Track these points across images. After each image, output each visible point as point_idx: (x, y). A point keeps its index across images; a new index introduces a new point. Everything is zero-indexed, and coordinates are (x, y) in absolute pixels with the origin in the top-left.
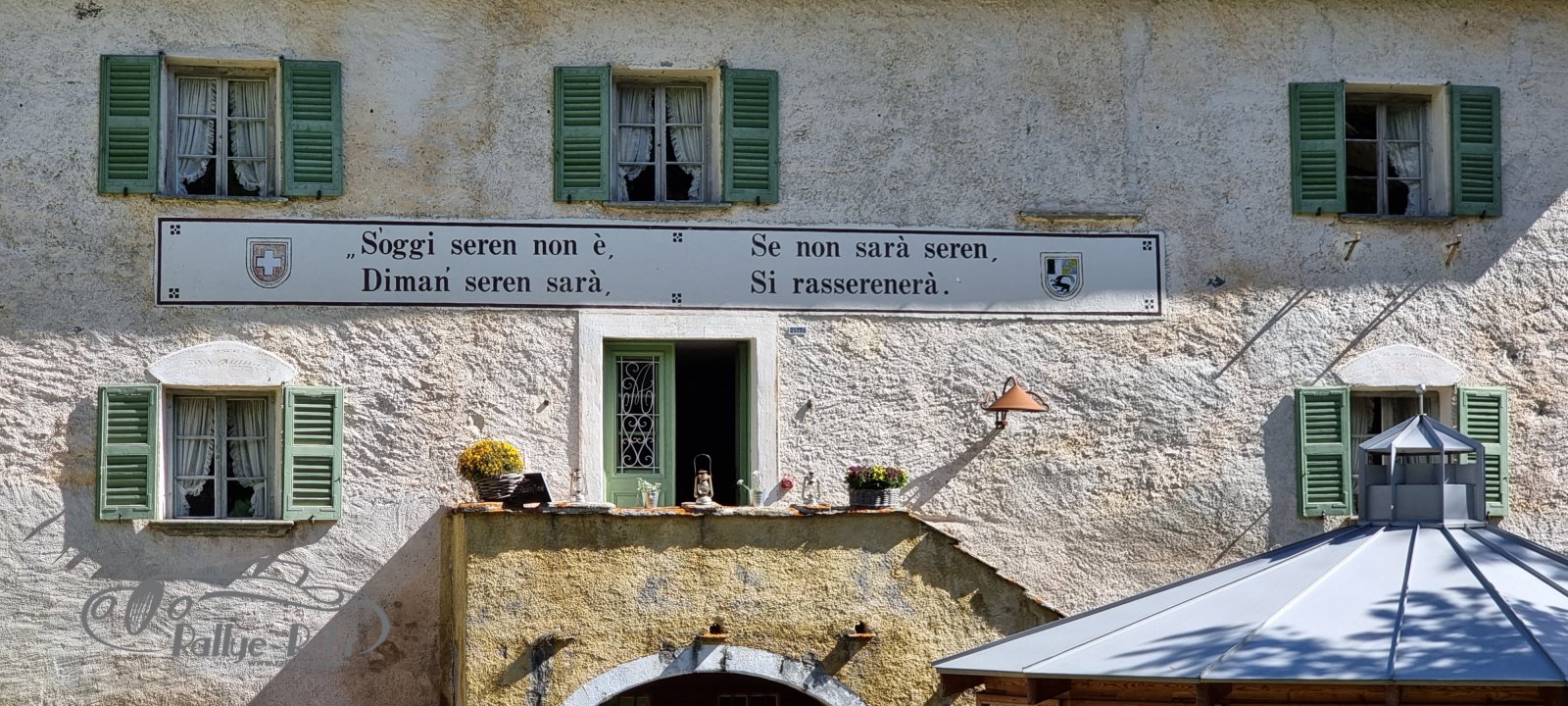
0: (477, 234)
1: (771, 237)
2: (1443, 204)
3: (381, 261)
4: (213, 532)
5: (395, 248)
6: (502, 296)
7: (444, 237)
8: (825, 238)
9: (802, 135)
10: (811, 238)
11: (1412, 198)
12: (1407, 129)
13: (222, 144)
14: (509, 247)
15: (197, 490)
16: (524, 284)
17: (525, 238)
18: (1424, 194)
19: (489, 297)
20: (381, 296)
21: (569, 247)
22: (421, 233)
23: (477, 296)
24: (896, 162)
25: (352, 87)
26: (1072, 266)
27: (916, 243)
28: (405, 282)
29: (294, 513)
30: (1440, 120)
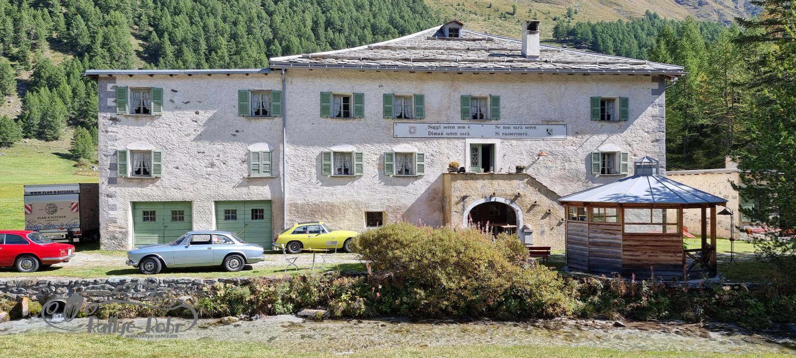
0: (448, 125)
1: (499, 126)
2: (618, 119)
3: (431, 130)
4: (404, 177)
5: (434, 128)
6: (452, 136)
7: (442, 126)
8: (508, 126)
9: (504, 108)
10: (506, 126)
11: (611, 117)
12: (611, 105)
13: (403, 109)
14: (454, 127)
15: (400, 170)
16: (456, 134)
17: (456, 126)
18: (614, 117)
19: (450, 136)
20: (431, 136)
21: (464, 127)
22: (438, 125)
23: (448, 136)
24: (520, 112)
25: (426, 99)
26: (551, 130)
27: (524, 127)
28: (435, 134)
29: (418, 174)
30: (617, 104)
